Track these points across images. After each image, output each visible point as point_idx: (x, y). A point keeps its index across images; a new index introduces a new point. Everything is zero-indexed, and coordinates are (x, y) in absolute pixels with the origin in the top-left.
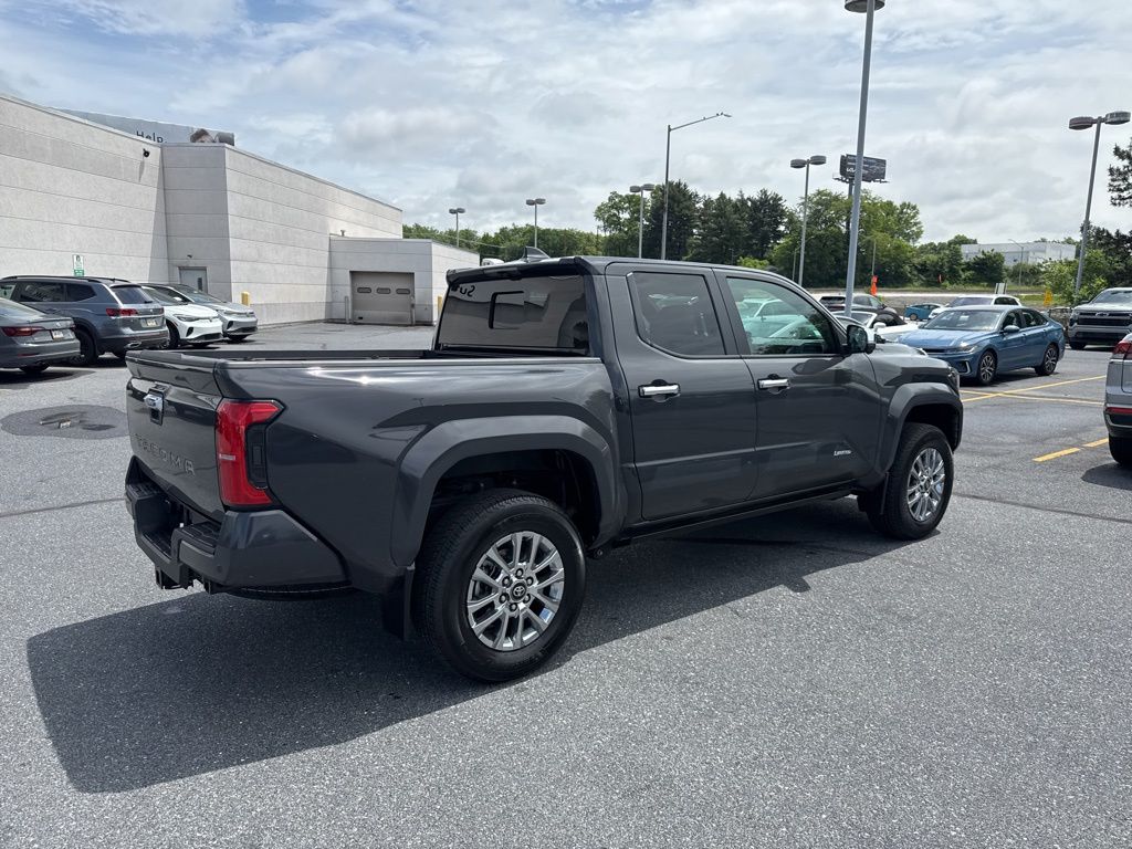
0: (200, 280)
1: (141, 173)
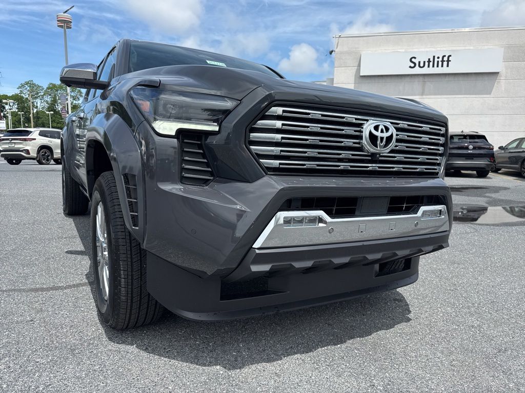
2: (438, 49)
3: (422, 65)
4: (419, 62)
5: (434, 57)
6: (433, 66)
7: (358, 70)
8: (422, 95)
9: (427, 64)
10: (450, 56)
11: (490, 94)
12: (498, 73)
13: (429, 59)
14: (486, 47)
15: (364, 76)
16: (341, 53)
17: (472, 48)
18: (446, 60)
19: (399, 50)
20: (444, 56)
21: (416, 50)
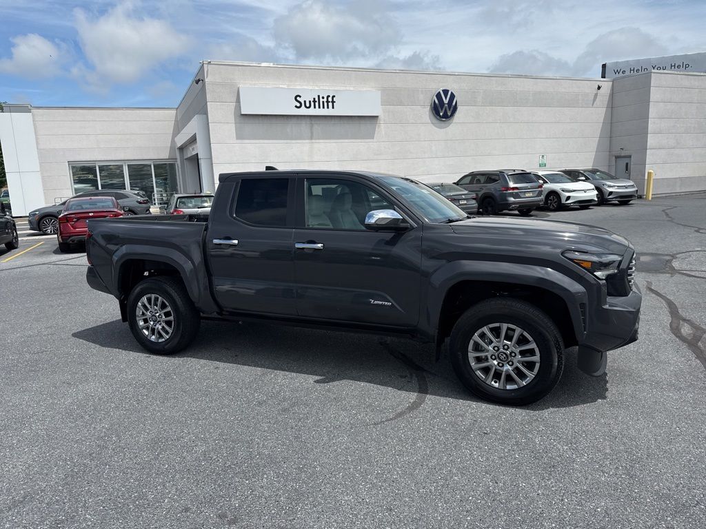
0: (627, 164)
1: (594, 100)
2: (322, 87)
3: (308, 105)
4: (305, 102)
5: (319, 96)
6: (319, 107)
7: (238, 107)
8: (312, 139)
9: (312, 104)
10: (333, 97)
11: (373, 138)
12: (377, 117)
13: (314, 99)
14: (365, 89)
15: (247, 115)
16: (214, 83)
17: (352, 89)
18: (330, 101)
19: (281, 86)
20: (328, 96)
21: (298, 87)
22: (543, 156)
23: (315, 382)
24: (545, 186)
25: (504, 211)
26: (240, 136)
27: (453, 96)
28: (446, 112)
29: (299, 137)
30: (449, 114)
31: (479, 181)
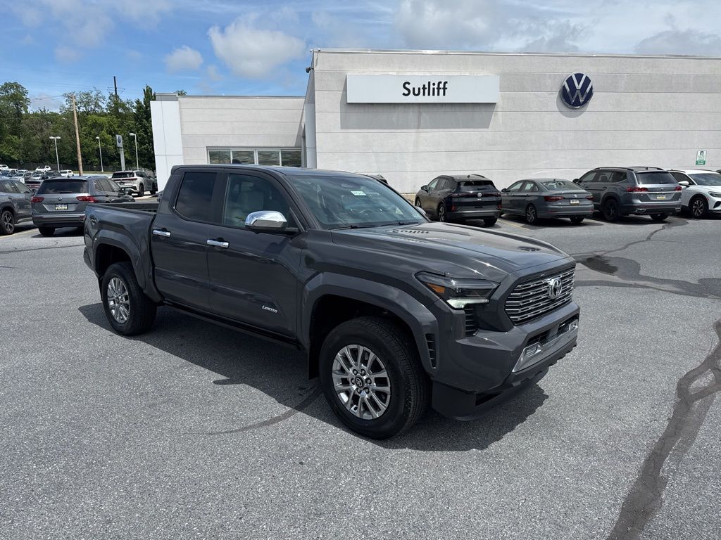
2: (433, 73)
3: (416, 92)
4: (414, 89)
5: (429, 83)
6: (429, 94)
7: (345, 96)
8: (418, 128)
9: (422, 91)
10: (446, 83)
12: (493, 104)
13: (424, 86)
14: (482, 74)
15: (352, 104)
16: (322, 72)
17: (467, 74)
18: (442, 87)
19: (390, 73)
20: (440, 82)
21: (409, 74)
22: (702, 152)
23: (215, 382)
24: (692, 188)
25: (631, 215)
26: (345, 125)
27: (588, 81)
28: (578, 98)
29: (405, 126)
30: (582, 101)
31: (605, 179)
